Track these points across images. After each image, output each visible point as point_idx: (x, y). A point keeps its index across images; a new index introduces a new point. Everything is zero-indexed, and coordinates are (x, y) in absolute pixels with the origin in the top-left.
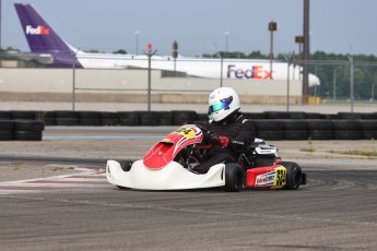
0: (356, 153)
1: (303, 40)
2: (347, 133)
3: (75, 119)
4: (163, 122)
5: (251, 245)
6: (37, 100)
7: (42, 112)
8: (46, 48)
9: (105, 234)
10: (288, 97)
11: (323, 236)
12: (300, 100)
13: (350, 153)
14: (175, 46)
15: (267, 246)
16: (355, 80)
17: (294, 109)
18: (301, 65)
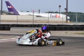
0: (77, 33)
1: (66, 9)
2: (75, 29)
3: (17, 26)
4: (36, 27)
5: (52, 53)
6: (10, 22)
7: (10, 25)
8: (12, 11)
9: (21, 51)
10: (63, 21)
11: (67, 52)
12: (66, 22)
13: (75, 33)
14: (39, 10)
15: (55, 54)
16: (77, 18)
17: (64, 24)
18: (66, 15)
